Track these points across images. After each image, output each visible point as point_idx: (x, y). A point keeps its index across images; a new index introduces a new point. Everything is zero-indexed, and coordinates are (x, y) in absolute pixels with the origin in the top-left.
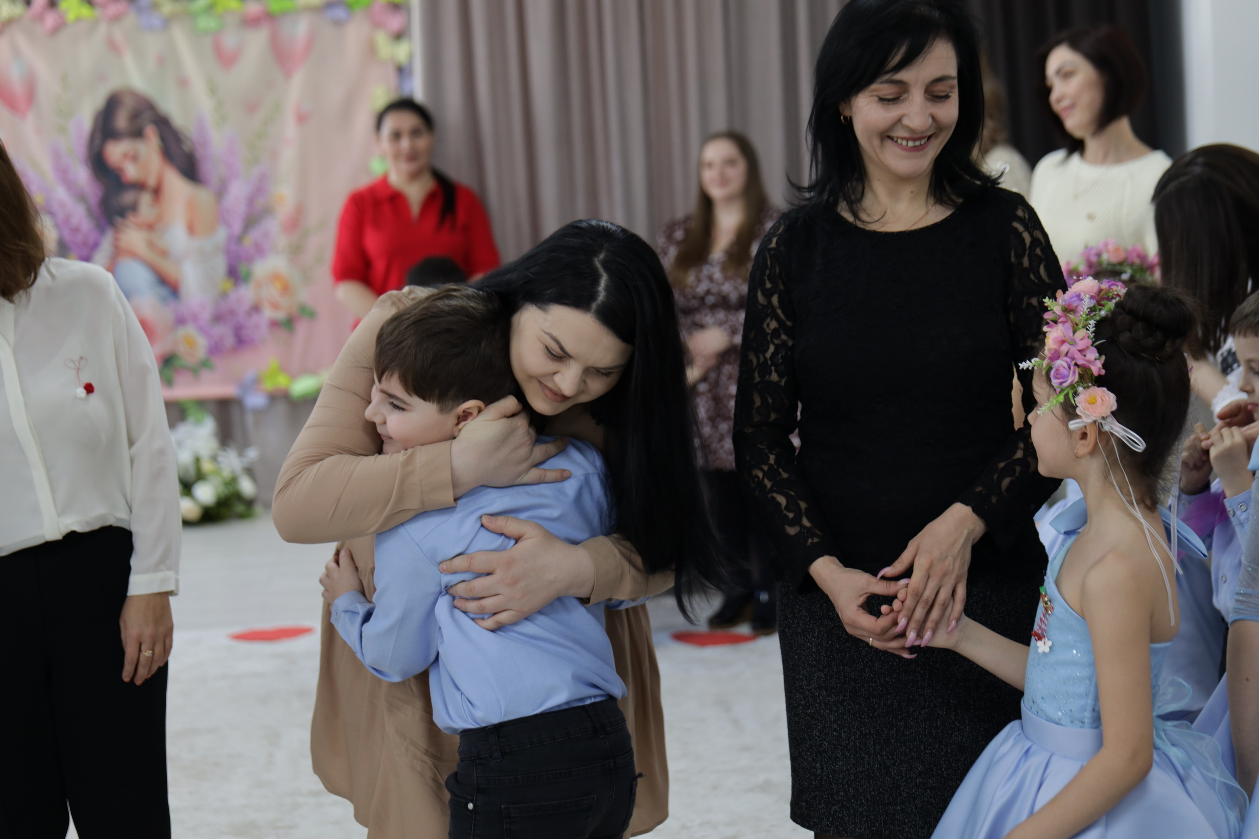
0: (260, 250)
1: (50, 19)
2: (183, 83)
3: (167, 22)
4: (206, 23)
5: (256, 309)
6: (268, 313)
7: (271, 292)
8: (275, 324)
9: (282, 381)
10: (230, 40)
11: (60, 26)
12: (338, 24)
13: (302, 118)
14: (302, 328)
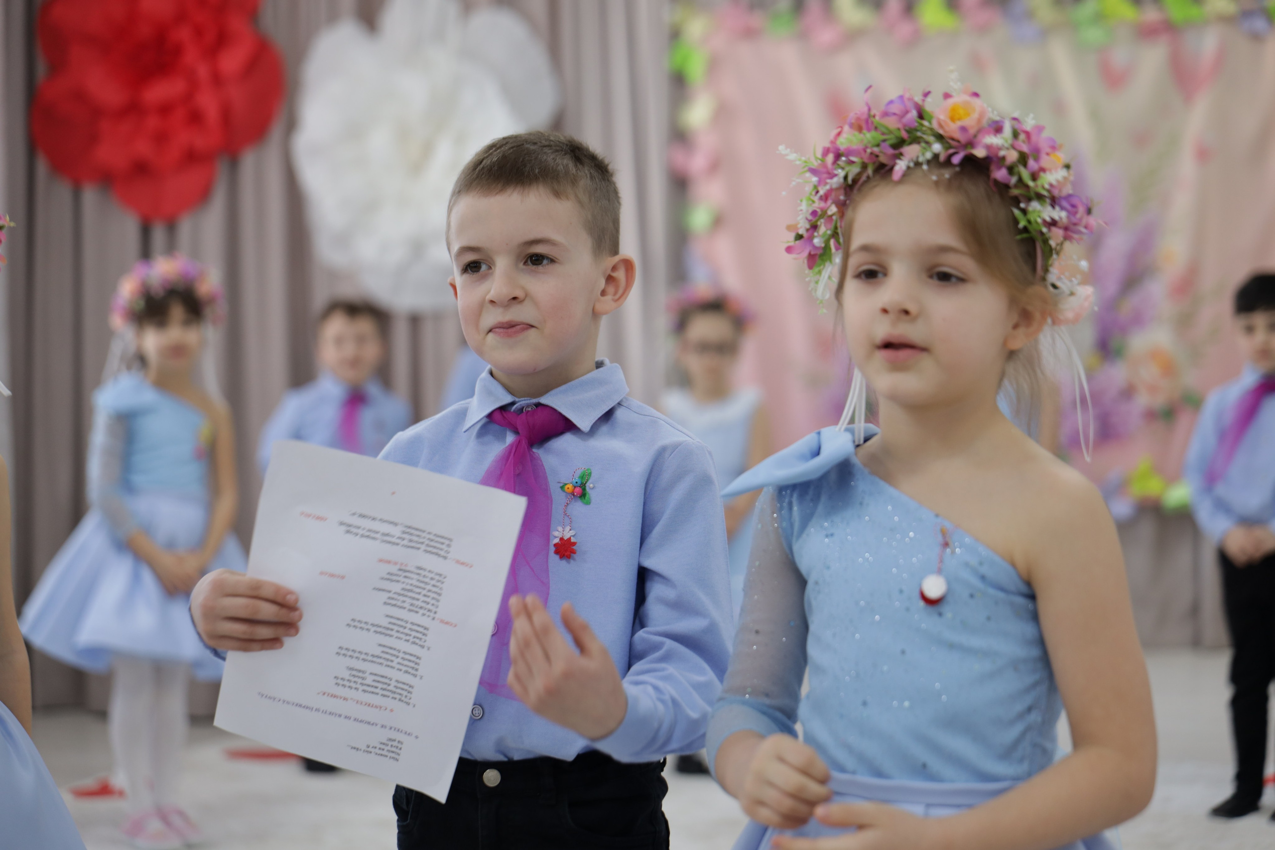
0: (1138, 320)
1: (905, 29)
2: (1059, 108)
3: (1044, 34)
4: (1094, 35)
5: (1128, 393)
6: (1143, 400)
7: (1149, 373)
8: (1151, 415)
9: (1152, 486)
10: (1120, 56)
11: (916, 39)
12: (1257, 37)
13: (1203, 155)
14: (1183, 421)
